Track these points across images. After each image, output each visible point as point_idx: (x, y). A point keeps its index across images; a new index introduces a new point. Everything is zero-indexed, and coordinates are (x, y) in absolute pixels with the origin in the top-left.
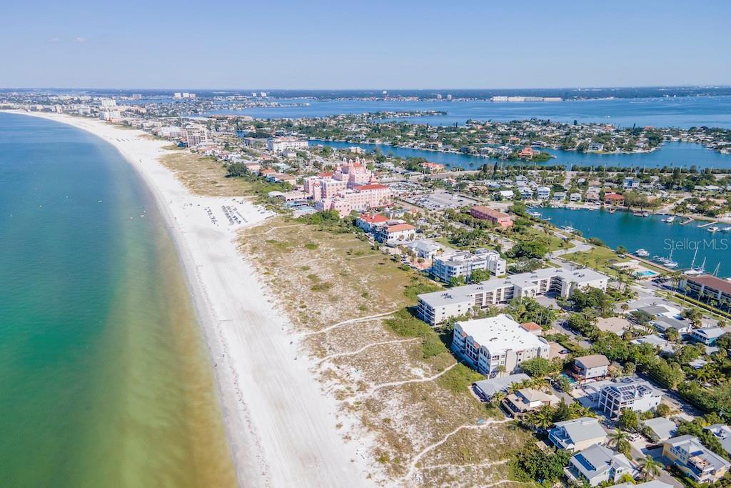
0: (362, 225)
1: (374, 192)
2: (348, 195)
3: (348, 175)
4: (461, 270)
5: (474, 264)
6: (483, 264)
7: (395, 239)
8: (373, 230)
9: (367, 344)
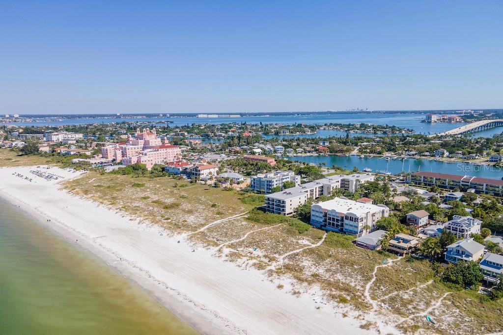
0: (171, 170)
1: (168, 150)
2: (149, 153)
3: (143, 141)
4: (277, 183)
5: (283, 178)
6: (288, 178)
7: (205, 175)
8: (185, 172)
9: (247, 233)
